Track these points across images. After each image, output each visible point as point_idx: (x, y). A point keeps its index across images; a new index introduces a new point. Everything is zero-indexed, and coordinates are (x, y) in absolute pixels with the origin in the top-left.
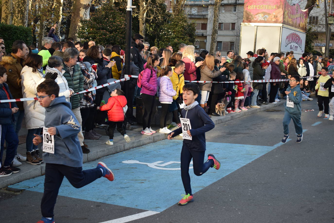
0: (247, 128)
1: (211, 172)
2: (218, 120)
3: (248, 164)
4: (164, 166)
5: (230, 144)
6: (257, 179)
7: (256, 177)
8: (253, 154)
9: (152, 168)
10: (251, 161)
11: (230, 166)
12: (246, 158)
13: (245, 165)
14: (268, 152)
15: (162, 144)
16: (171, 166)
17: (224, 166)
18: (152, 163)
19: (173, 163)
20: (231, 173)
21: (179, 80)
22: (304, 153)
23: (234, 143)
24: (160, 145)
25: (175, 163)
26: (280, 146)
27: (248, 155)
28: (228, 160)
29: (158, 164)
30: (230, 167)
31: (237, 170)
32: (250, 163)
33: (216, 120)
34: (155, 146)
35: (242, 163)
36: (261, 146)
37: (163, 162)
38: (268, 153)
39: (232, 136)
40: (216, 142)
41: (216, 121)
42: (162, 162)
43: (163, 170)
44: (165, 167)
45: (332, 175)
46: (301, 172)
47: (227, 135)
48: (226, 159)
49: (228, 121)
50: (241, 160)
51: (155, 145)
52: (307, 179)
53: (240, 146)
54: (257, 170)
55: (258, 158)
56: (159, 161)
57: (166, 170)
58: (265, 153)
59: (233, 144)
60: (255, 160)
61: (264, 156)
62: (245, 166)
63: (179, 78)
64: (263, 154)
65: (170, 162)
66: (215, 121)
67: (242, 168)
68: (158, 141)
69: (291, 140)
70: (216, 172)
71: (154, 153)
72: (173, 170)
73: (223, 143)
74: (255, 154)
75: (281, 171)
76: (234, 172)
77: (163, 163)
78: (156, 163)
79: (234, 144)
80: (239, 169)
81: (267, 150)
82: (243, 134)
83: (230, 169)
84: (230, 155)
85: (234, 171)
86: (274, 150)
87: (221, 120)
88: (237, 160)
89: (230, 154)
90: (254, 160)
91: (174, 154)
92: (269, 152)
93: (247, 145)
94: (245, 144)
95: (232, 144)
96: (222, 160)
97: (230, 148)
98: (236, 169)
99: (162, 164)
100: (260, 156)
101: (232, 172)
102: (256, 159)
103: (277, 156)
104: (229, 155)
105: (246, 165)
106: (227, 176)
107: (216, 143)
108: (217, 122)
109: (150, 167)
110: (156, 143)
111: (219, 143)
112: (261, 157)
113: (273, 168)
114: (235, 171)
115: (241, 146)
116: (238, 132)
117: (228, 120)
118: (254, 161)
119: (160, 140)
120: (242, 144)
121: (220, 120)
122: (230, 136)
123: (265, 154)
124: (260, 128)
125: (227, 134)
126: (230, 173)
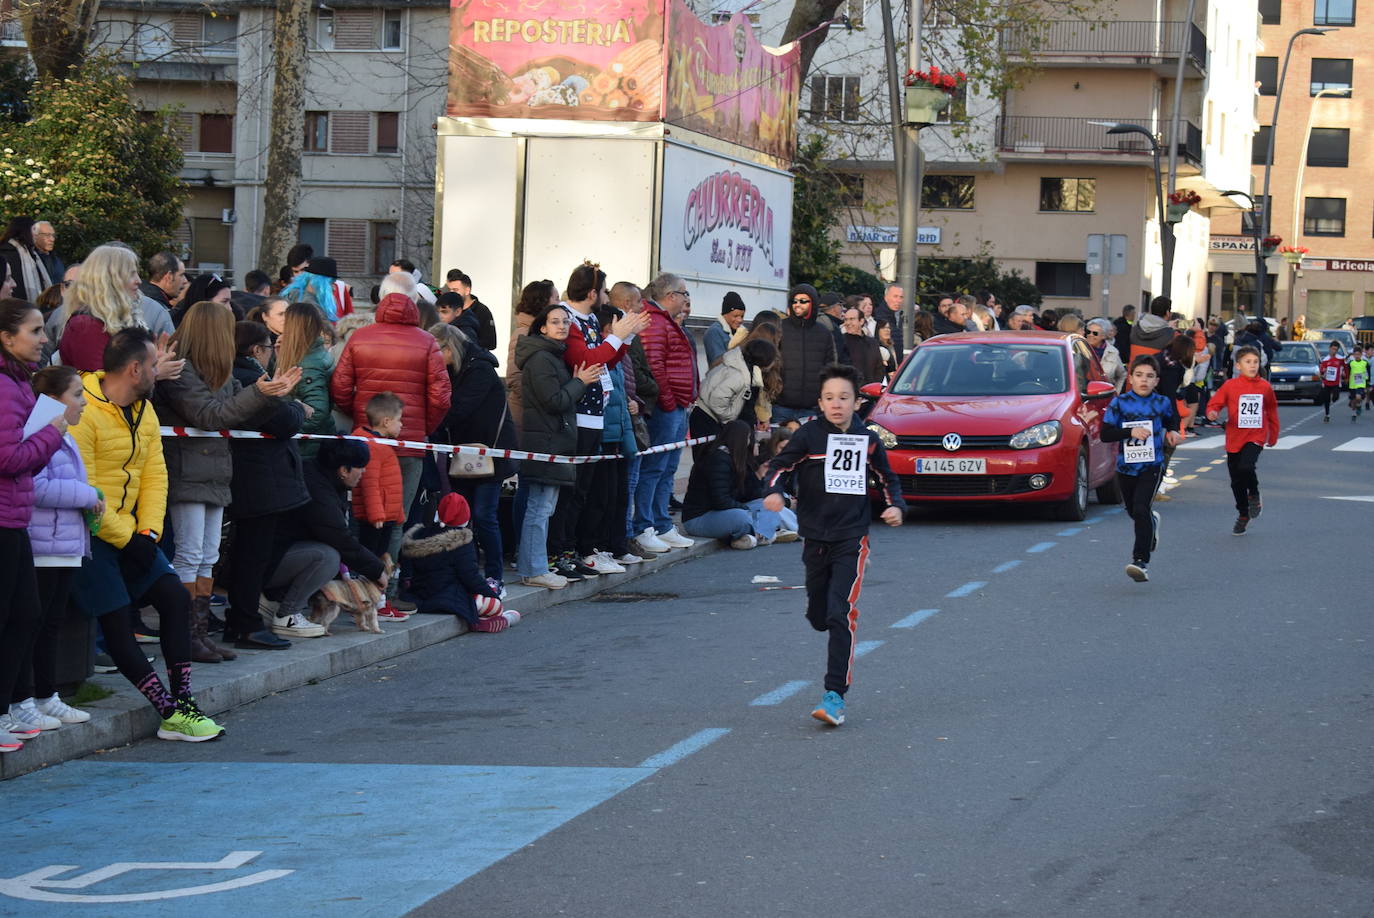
0: (501, 686)
1: (333, 901)
2: (344, 651)
3: (515, 853)
4: (85, 888)
5: (417, 766)
6: (565, 914)
7: (564, 908)
8: (544, 808)
9: (22, 899)
10: (534, 837)
11: (429, 867)
12: (507, 828)
13: (506, 859)
14: (612, 795)
15: (50, 788)
16: (123, 884)
17: (396, 866)
18: (18, 878)
19: (133, 871)
20: (439, 896)
21: (130, 438)
22: (794, 789)
23: (437, 763)
24: (40, 791)
25: (138, 870)
26: (672, 763)
27: (513, 814)
28: (415, 842)
29: (48, 879)
30: (429, 870)
31: (462, 883)
32: (525, 850)
33: (331, 655)
34: (11, 798)
35: (491, 851)
36: (576, 769)
37: (76, 870)
38: (614, 800)
39: (425, 727)
40: (344, 762)
41: (331, 659)
42: (69, 871)
43: (79, 905)
44: (90, 890)
45: (924, 875)
46: (778, 870)
47: (396, 726)
48: (403, 838)
49: (396, 659)
50: (480, 838)
51: (12, 795)
52: (804, 901)
53: (471, 775)
54: (565, 875)
55: (566, 825)
56: (48, 865)
57: (97, 905)
58: (602, 800)
59: (435, 766)
60: (549, 833)
61: (595, 811)
62: (502, 863)
63: (133, 426)
64: (591, 804)
65: (113, 866)
66: (328, 658)
67: (490, 873)
68: (28, 771)
69: (728, 736)
70: (360, 899)
71: (17, 832)
72: (137, 904)
73: (381, 766)
74: (553, 808)
75: (680, 874)
76: (447, 893)
77: (75, 873)
78: (38, 877)
79: (440, 767)
80: (473, 878)
81: (609, 785)
82: (479, 715)
83: (427, 878)
84: (424, 817)
85: (448, 887)
86: (643, 781)
87: (361, 652)
88: (462, 840)
89: (421, 814)
90: (543, 832)
91: (125, 828)
92: (619, 795)
93: (508, 769)
94: (495, 764)
95: (423, 766)
96: (383, 844)
97: (417, 783)
98: (461, 880)
99: (69, 879)
100: (578, 813)
101: (441, 891)
102: (558, 829)
103: (659, 810)
104: (419, 817)
105: (508, 857)
106: (417, 909)
107: (342, 766)
108: (338, 665)
109: (11, 898)
110: (17, 781)
111: (357, 765)
112: (578, 818)
113: (641, 865)
114: (458, 886)
115: (478, 775)
116: (452, 709)
117: (393, 649)
118: (547, 835)
119: (35, 769)
120: (479, 764)
121: (353, 650)
122: (413, 728)
123: (601, 805)
124: (568, 684)
125: (393, 722)
126: (430, 897)
